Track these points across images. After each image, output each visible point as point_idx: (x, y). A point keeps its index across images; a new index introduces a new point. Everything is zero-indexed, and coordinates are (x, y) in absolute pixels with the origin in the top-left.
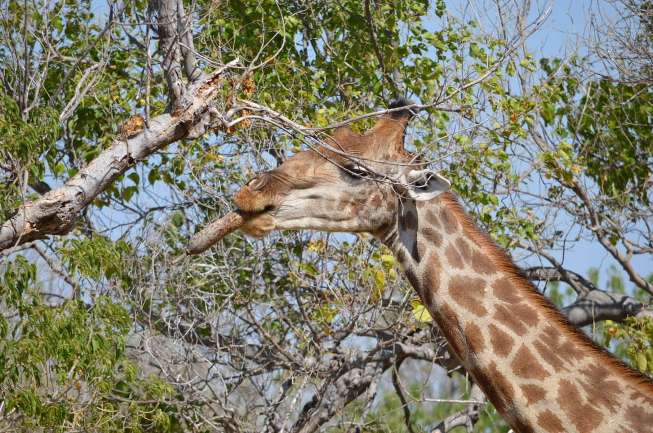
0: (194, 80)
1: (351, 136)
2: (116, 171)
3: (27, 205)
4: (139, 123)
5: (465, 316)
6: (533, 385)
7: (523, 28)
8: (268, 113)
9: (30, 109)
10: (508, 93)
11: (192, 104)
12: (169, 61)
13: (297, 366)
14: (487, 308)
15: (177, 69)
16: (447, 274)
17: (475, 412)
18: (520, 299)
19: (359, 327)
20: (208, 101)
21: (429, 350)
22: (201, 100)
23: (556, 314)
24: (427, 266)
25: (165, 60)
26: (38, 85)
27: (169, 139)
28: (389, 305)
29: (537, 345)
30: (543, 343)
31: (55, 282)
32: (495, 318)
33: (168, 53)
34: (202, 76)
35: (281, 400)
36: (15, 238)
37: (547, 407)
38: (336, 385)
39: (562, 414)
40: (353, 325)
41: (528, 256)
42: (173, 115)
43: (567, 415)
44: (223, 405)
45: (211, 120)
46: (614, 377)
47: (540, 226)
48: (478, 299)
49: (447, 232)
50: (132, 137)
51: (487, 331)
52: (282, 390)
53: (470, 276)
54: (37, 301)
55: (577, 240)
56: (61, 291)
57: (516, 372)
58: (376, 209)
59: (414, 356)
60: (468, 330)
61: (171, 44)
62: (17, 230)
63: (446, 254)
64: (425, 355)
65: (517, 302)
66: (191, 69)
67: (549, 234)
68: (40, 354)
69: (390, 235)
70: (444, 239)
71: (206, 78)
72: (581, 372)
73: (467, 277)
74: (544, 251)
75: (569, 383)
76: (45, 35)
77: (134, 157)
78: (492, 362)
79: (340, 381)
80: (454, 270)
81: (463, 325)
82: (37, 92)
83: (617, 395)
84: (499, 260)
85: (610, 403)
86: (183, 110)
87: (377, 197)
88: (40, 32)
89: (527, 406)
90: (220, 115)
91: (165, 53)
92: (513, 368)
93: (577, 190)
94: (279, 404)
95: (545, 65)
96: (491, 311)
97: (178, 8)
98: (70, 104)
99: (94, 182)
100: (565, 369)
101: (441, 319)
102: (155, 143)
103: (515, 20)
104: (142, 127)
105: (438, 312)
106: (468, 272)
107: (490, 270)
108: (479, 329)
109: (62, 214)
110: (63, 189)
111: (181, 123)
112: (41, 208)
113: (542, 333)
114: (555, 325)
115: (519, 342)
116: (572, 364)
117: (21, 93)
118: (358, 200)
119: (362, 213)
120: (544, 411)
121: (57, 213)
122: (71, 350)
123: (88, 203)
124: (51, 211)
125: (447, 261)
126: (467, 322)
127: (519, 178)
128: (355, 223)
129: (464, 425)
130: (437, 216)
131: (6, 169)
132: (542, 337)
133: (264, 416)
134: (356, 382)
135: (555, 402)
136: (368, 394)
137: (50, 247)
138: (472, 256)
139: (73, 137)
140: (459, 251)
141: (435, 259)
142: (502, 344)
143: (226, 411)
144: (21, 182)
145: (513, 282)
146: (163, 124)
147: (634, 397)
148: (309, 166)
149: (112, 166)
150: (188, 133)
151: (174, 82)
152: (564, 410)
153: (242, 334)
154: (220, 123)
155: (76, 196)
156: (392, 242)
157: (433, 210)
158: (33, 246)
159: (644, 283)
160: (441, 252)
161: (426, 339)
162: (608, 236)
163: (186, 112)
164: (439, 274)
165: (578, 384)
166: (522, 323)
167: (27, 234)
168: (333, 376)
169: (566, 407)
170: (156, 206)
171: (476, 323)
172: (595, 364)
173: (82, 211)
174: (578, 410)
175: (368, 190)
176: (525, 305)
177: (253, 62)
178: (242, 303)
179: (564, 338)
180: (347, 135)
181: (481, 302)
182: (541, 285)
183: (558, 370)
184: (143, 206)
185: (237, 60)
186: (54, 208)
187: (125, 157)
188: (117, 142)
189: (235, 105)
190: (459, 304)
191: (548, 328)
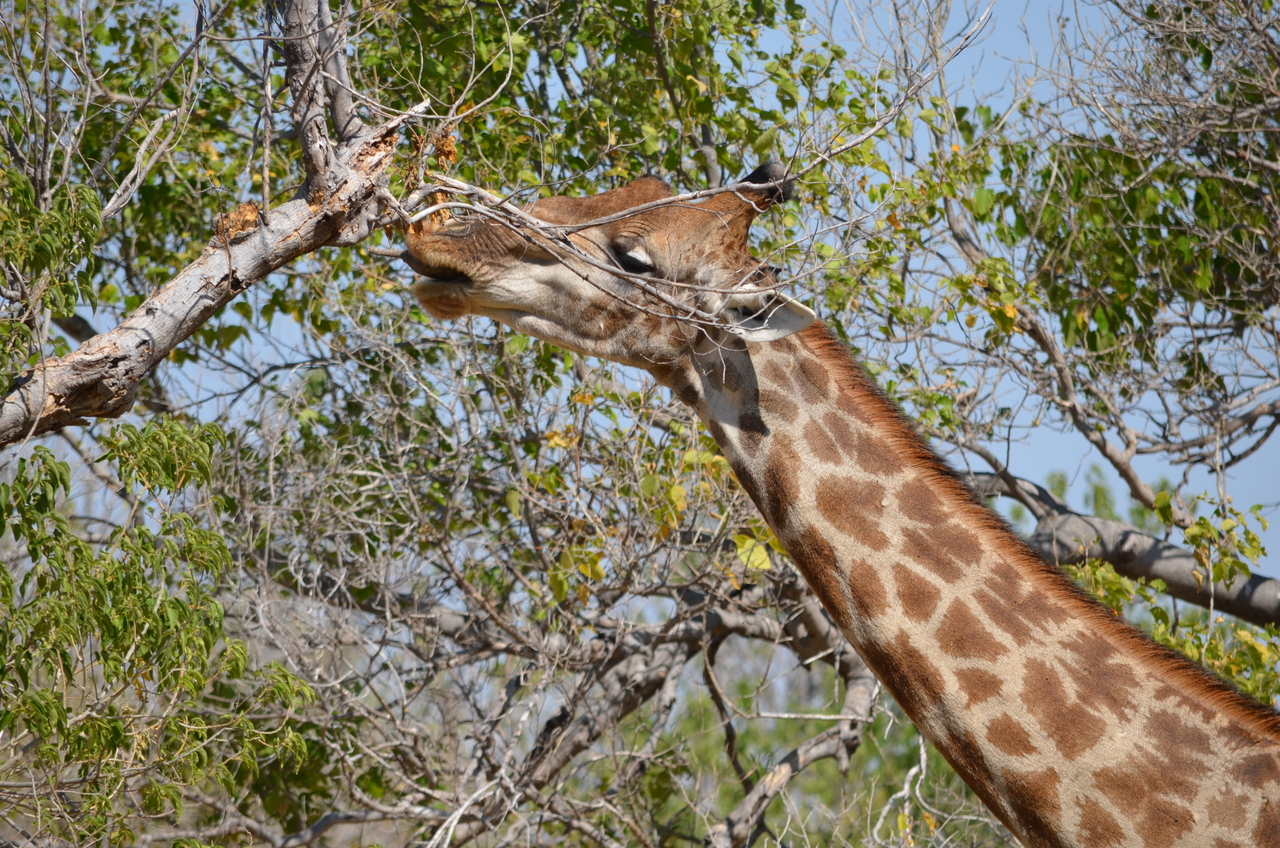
0: (349, 139)
2: (208, 302)
3: (50, 364)
4: (251, 217)
5: (847, 548)
6: (978, 670)
7: (939, 43)
8: (481, 199)
9: (54, 190)
10: (911, 160)
11: (346, 182)
12: (303, 105)
13: (531, 653)
14: (888, 534)
15: (319, 119)
16: (809, 474)
17: (854, 733)
18: (947, 516)
19: (641, 582)
20: (373, 177)
21: (769, 621)
22: (362, 175)
23: (1012, 539)
24: (770, 458)
25: (297, 104)
26: (69, 149)
27: (305, 244)
29: (981, 597)
30: (992, 594)
31: (97, 496)
32: (904, 552)
33: (303, 91)
34: (363, 133)
35: (503, 711)
36: (27, 424)
37: (1005, 709)
38: (602, 684)
39: (1030, 722)
42: (311, 202)
43: (1041, 723)
44: (398, 722)
45: (380, 211)
46: (1122, 658)
47: (968, 398)
48: (871, 517)
49: (806, 400)
50: (237, 241)
51: (891, 577)
52: (504, 695)
53: (854, 478)
55: (1034, 425)
56: (109, 510)
57: (945, 647)
59: (741, 631)
60: (855, 574)
61: (307, 74)
62: (32, 409)
63: (806, 436)
64: (762, 631)
65: (942, 521)
66: (343, 119)
67: (983, 414)
68: (72, 624)
70: (800, 411)
71: (369, 134)
72: (1065, 645)
73: (848, 479)
74: (978, 443)
75: (1042, 664)
76: (81, 56)
77: (241, 278)
78: (902, 631)
79: (610, 676)
80: (825, 466)
81: (846, 565)
82: (68, 156)
83: (1131, 690)
84: (906, 446)
85: (1117, 703)
86: (328, 193)
88: (71, 50)
89: (968, 707)
90: (396, 203)
91: (296, 90)
92: (940, 640)
93: (1035, 334)
94: (497, 721)
95: (963, 120)
96: (896, 539)
97: (320, 10)
98: (127, 181)
99: (169, 323)
100: (1035, 640)
101: (802, 553)
102: (280, 251)
103: (925, 31)
104: (256, 224)
105: (797, 541)
106: (849, 469)
107: (890, 466)
108: (875, 573)
109: (112, 380)
110: (114, 336)
111: (326, 216)
112: (75, 368)
113: (990, 575)
114: (1011, 560)
115: (948, 594)
116: (1046, 631)
117: (38, 164)
120: (999, 715)
121: (103, 377)
123: (159, 359)
124: (92, 375)
125: (808, 449)
126: (853, 561)
127: (932, 312)
129: (834, 756)
130: (788, 372)
131: (12, 300)
132: (990, 583)
133: (472, 743)
134: (639, 678)
135: (1019, 700)
136: (660, 700)
137: (90, 434)
138: (856, 442)
140: (830, 434)
141: (784, 442)
142: (918, 599)
143: (404, 734)
144: (37, 323)
145: (933, 485)
146: (294, 218)
147: (1162, 694)
149: (202, 293)
150: (339, 234)
151: (314, 142)
152: (1034, 714)
153: (433, 591)
154: (396, 216)
155: (138, 347)
157: (779, 361)
160: (796, 433)
161: (763, 602)
163: (335, 197)
164: (794, 471)
165: (1059, 668)
166: (954, 559)
167: (49, 417)
168: (596, 668)
169: (1036, 709)
170: (281, 361)
171: (869, 561)
172: (1088, 633)
173: (148, 372)
174: (1060, 715)
176: (957, 526)
177: (455, 106)
178: (431, 539)
179: (1028, 584)
181: (877, 524)
183: (1021, 643)
184: (253, 358)
185: (427, 103)
186: (98, 369)
187: (226, 278)
188: (211, 250)
189: (422, 183)
190: (838, 527)
191: (999, 566)
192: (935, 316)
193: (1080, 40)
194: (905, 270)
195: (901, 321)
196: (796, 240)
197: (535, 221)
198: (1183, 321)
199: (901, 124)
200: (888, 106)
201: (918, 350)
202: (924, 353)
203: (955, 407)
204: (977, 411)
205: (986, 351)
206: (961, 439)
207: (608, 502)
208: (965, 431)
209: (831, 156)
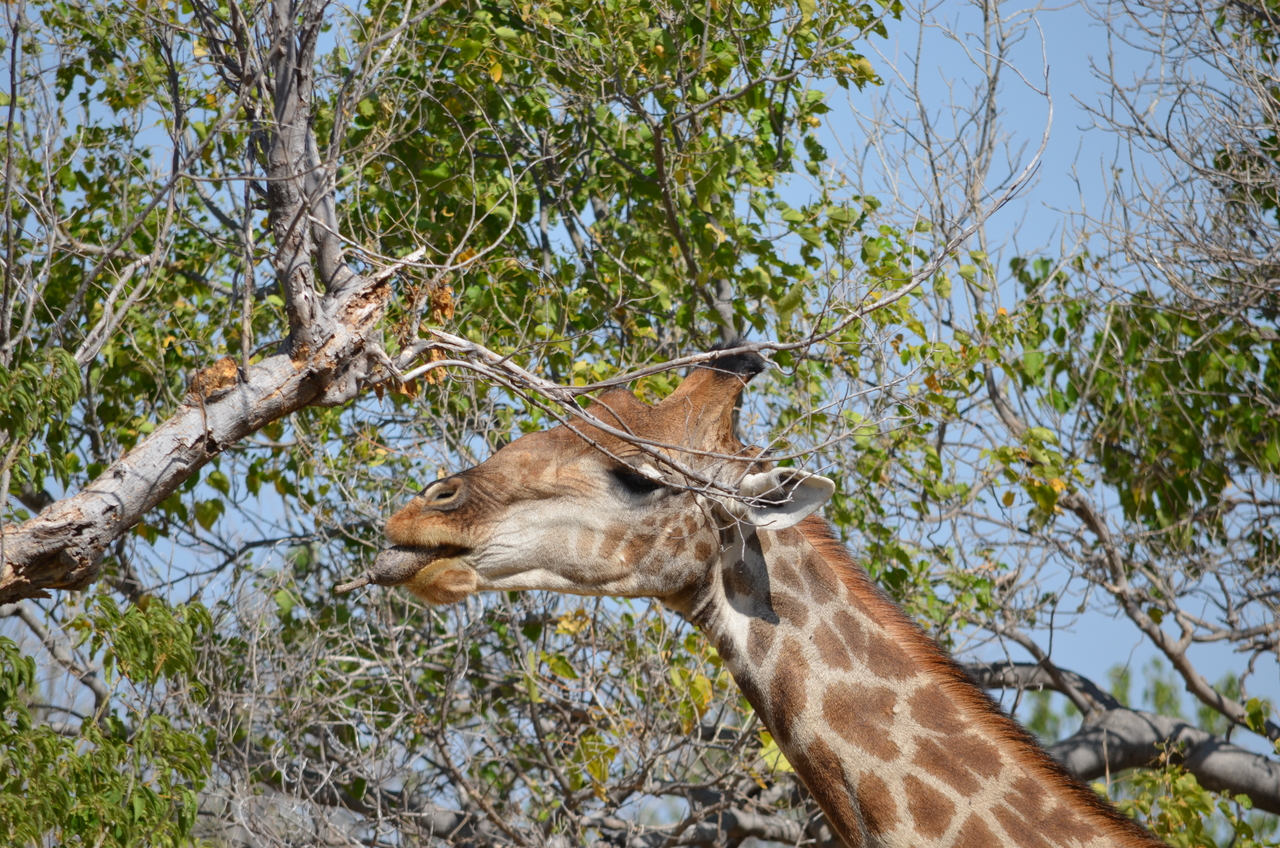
0: (338, 290)
1: (632, 407)
2: (182, 465)
3: (8, 531)
4: (229, 373)
5: (856, 760)
7: (978, 197)
8: (480, 356)
9: (14, 342)
10: (948, 324)
11: (333, 337)
12: (288, 252)
14: (899, 744)
15: (304, 268)
16: (818, 681)
18: (963, 726)
19: (654, 780)
20: (363, 331)
21: (789, 823)
22: (350, 329)
23: (1036, 752)
24: (778, 666)
25: (281, 251)
26: (32, 297)
27: (287, 404)
28: (716, 739)
29: (1000, 813)
30: (1012, 809)
32: (915, 762)
33: (288, 236)
34: (353, 282)
40: (644, 776)
41: (984, 642)
42: (294, 358)
45: (369, 369)
47: (1009, 582)
48: (881, 726)
49: (816, 600)
50: (214, 399)
51: (901, 789)
53: (864, 684)
54: (26, 719)
55: (1081, 609)
56: (72, 698)
58: (674, 555)
59: (759, 833)
60: (863, 787)
61: (292, 218)
63: (815, 641)
64: (782, 833)
65: (958, 730)
66: (330, 268)
67: (1024, 599)
68: (32, 823)
69: (701, 606)
70: (810, 613)
71: (361, 285)
73: (858, 686)
74: (1018, 631)
77: (217, 440)
80: (833, 673)
81: (854, 779)
82: (29, 310)
84: (921, 650)
86: (314, 348)
87: (678, 531)
88: (34, 195)
90: (387, 360)
91: (280, 235)
93: (1082, 512)
95: (1021, 271)
96: (908, 748)
97: (306, 149)
98: (94, 333)
99: (140, 486)
101: (810, 767)
102: (261, 410)
103: (964, 183)
104: (233, 381)
105: (803, 755)
106: (860, 675)
107: (903, 669)
108: (885, 786)
109: (76, 549)
110: (79, 501)
111: (311, 373)
112: (35, 536)
113: (1010, 790)
114: (1034, 775)
115: (964, 808)
118: (640, 537)
119: (647, 560)
121: (66, 546)
122: (91, 818)
123: (127, 529)
124: (54, 543)
125: (818, 655)
126: (862, 773)
127: (970, 489)
128: (633, 582)
130: (796, 568)
132: (1009, 797)
137: (51, 614)
138: (867, 644)
139: (98, 400)
140: (840, 636)
141: (793, 651)
142: (931, 813)
145: (949, 693)
146: (277, 375)
148: (546, 462)
149: (175, 455)
150: (325, 393)
151: (299, 292)
153: (424, 788)
154: (387, 374)
155: (104, 513)
156: (705, 620)
157: (787, 557)
158: (18, 613)
159: (1212, 695)
160: (804, 637)
161: (783, 803)
162: (1145, 606)
163: (321, 353)
164: (802, 680)
166: (970, 771)
167: (7, 588)
170: (258, 538)
171: (878, 773)
173: (113, 543)
175: (660, 517)
176: (974, 737)
177: (452, 255)
179: (1052, 800)
180: (624, 405)
181: (887, 733)
182: (1006, 698)
184: (230, 536)
185: (422, 251)
186: (61, 536)
187: (201, 439)
188: (185, 409)
189: (416, 339)
190: (846, 738)
191: (1020, 780)
192: (973, 493)
193: (1137, 192)
194: (940, 444)
195: (936, 499)
196: (822, 407)
197: (538, 381)
198: (1249, 498)
199: (938, 282)
200: (926, 260)
201: (954, 527)
202: (961, 532)
203: (996, 592)
204: (1018, 596)
205: (1029, 532)
206: (1001, 626)
207: (615, 692)
208: (1004, 617)
209: (862, 314)
